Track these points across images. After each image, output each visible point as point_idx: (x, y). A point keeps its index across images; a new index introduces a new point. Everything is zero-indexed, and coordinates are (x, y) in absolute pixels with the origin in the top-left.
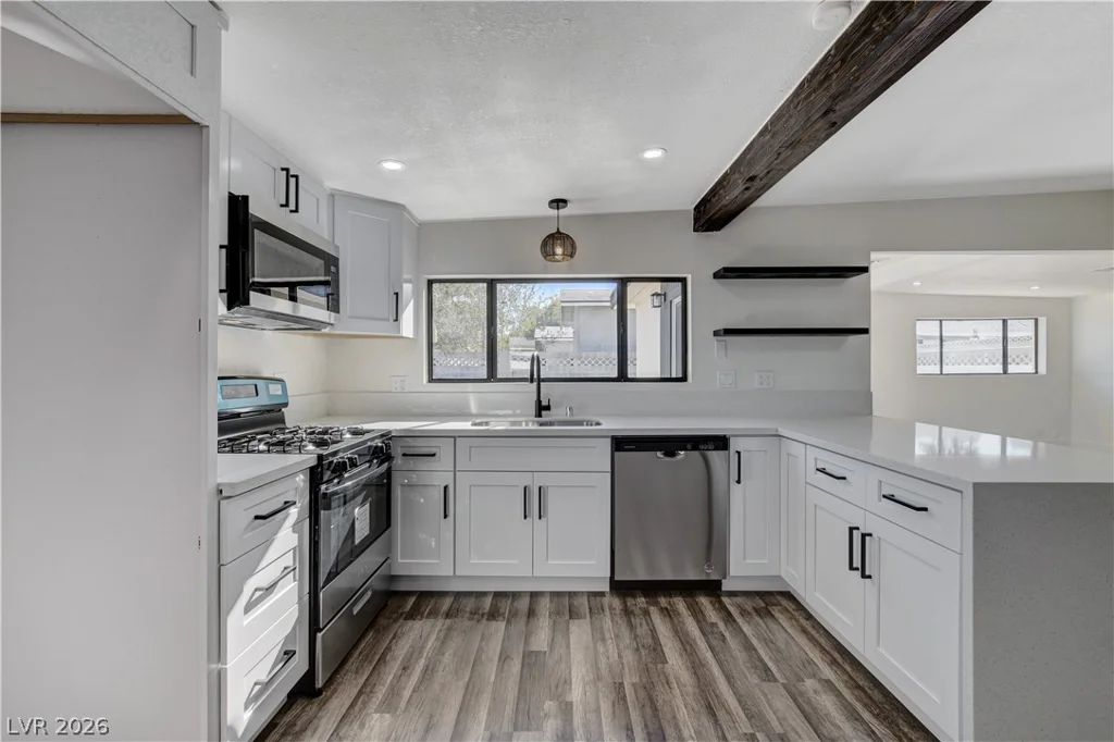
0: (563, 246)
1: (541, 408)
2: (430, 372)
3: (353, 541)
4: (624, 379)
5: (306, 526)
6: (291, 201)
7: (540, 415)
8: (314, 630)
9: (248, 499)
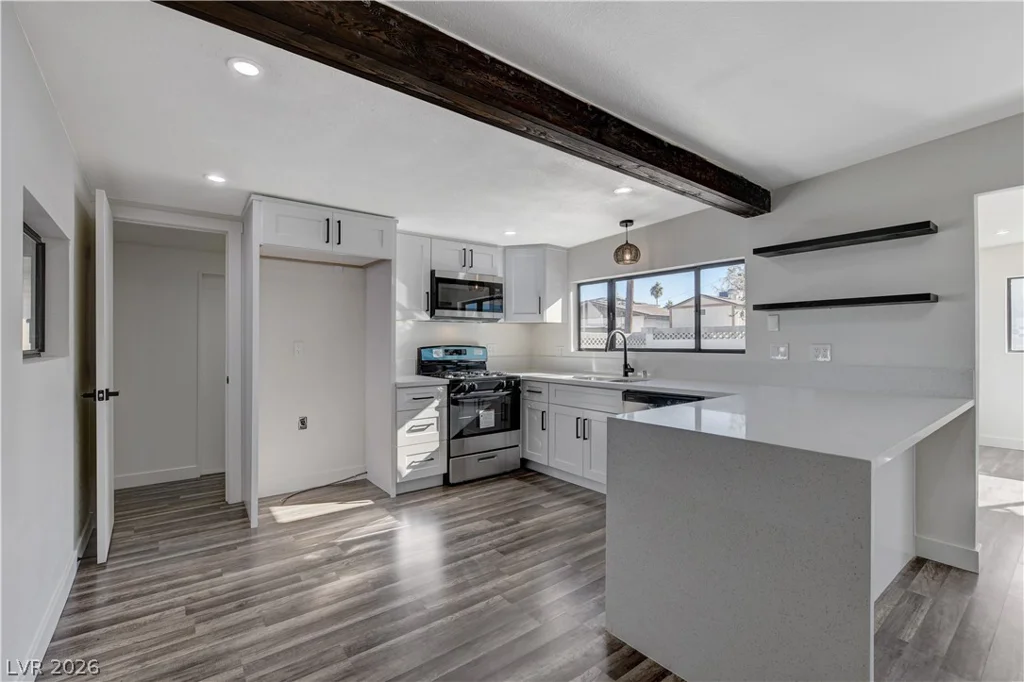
0: (631, 253)
1: (628, 371)
2: (579, 344)
3: (478, 425)
4: (698, 350)
5: (445, 410)
6: (468, 263)
7: (626, 375)
8: (449, 457)
9: (410, 391)
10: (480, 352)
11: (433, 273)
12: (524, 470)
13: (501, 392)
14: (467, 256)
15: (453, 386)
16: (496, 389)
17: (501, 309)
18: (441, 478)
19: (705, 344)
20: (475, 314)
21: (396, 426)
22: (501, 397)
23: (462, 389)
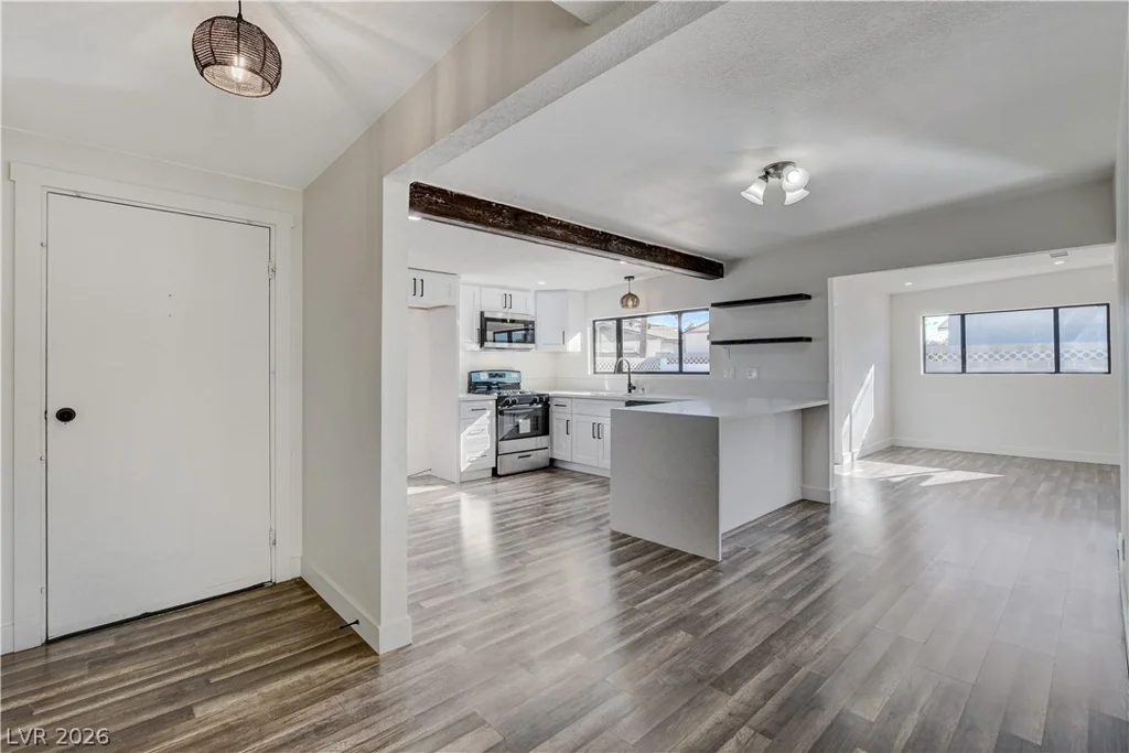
0: (633, 300)
1: (631, 388)
2: (595, 368)
3: (518, 431)
4: (681, 372)
5: (494, 419)
6: (508, 305)
7: (630, 391)
8: (497, 455)
9: (469, 404)
10: (515, 375)
11: (482, 313)
12: (552, 466)
13: (535, 406)
14: (507, 300)
15: (499, 401)
16: (531, 404)
17: (533, 341)
18: (491, 471)
19: (687, 367)
20: (506, 345)
21: (460, 431)
22: (536, 409)
23: (507, 403)
